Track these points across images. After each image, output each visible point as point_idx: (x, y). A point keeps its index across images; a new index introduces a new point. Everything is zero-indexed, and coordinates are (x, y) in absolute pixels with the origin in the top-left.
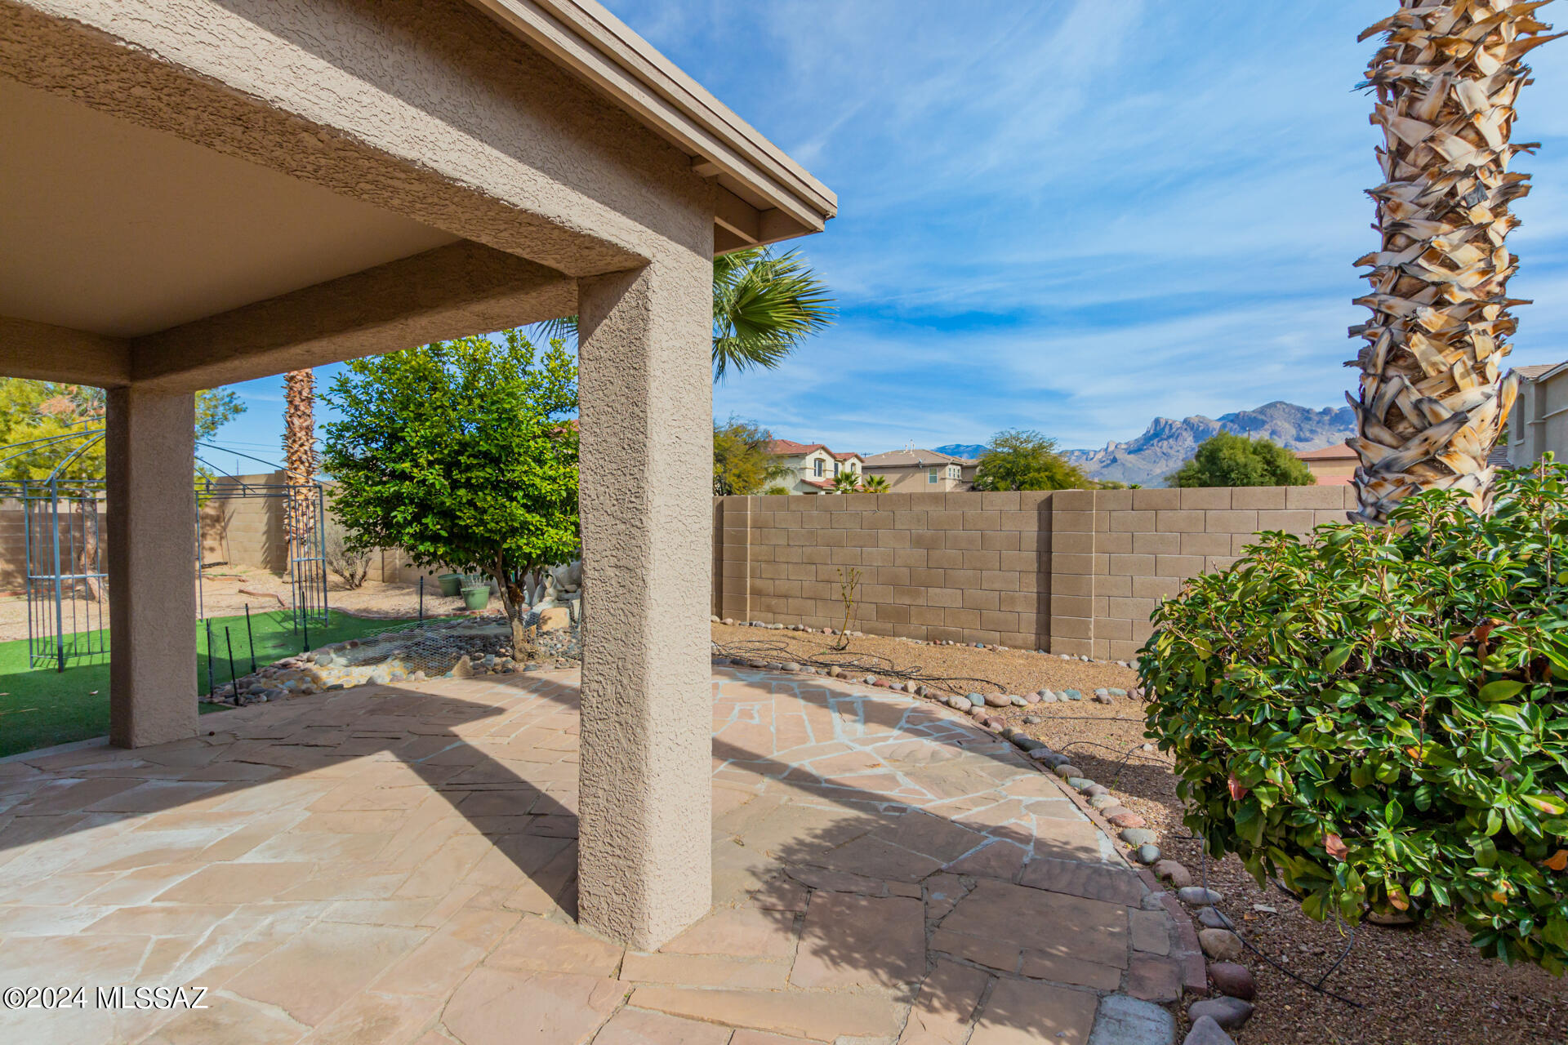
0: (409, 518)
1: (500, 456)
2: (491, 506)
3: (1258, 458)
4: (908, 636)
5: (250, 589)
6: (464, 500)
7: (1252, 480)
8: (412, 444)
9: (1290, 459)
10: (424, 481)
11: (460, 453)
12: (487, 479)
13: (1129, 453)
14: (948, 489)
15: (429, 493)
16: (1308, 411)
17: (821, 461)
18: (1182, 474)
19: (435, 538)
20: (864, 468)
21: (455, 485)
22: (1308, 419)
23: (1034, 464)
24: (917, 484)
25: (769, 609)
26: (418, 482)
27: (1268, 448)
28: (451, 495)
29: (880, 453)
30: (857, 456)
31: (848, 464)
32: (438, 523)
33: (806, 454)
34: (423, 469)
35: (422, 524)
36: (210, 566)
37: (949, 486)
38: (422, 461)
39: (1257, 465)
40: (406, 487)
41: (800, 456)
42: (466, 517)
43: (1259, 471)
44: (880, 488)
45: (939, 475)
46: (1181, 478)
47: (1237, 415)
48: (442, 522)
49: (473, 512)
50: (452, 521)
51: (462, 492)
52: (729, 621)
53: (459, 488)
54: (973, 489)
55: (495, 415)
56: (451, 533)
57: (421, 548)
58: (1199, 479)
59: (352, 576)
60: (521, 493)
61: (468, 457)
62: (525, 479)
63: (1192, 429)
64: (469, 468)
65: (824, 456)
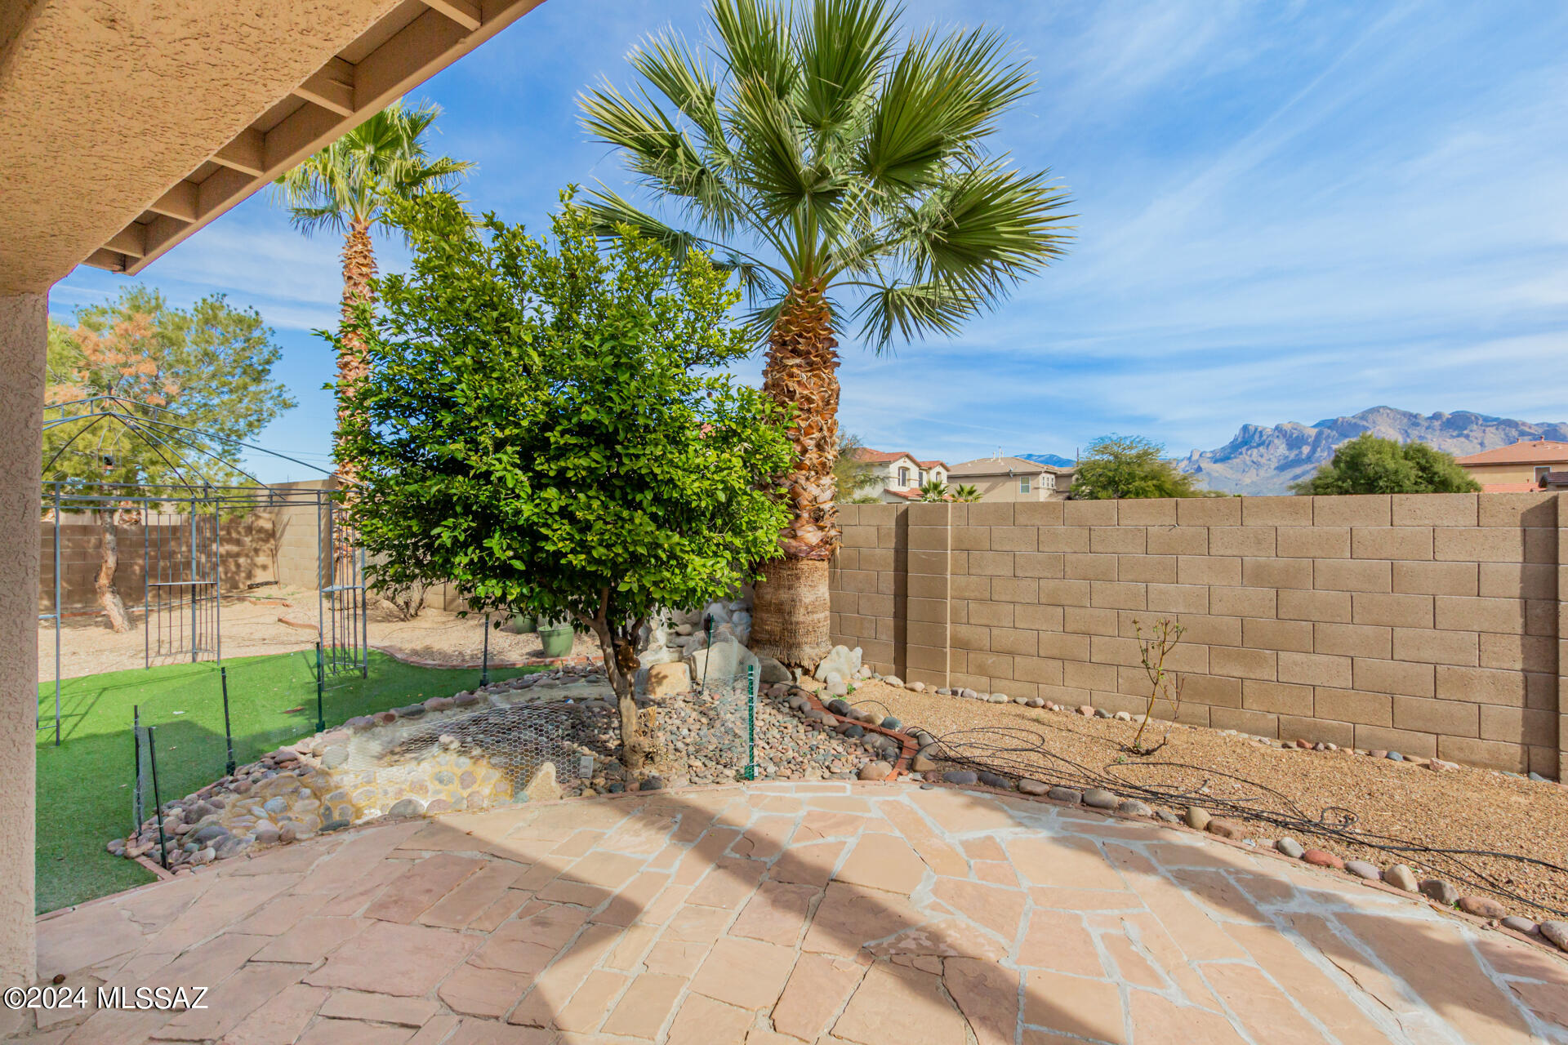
0: (462, 538)
1: (616, 430)
2: (599, 518)
3: (1411, 464)
4: (1240, 730)
5: (290, 617)
6: (555, 508)
7: (1405, 489)
8: (469, 410)
9: (1450, 465)
10: (487, 475)
11: (547, 427)
12: (589, 469)
13: (1215, 462)
14: (1042, 499)
15: (495, 495)
16: (1415, 416)
17: (905, 469)
18: (1318, 482)
19: (505, 572)
20: (949, 477)
21: (539, 482)
22: (1416, 425)
23: (1139, 472)
24: (1009, 493)
25: (982, 670)
26: (475, 477)
27: (1423, 452)
28: (531, 498)
29: (965, 461)
30: (942, 465)
31: (933, 473)
32: (509, 547)
33: (890, 462)
34: (486, 454)
35: (482, 549)
36: (258, 585)
37: (1043, 496)
38: (485, 440)
39: (1410, 471)
40: (460, 486)
41: (884, 464)
42: (557, 541)
43: (1413, 479)
44: (970, 498)
45: (1032, 484)
46: (1316, 487)
47: (1335, 422)
48: (515, 545)
49: (568, 528)
50: (533, 544)
51: (551, 493)
52: (919, 686)
53: (545, 486)
54: (1069, 498)
55: (609, 359)
56: (530, 564)
57: (481, 591)
58: (1340, 487)
59: (407, 604)
60: (649, 495)
61: (563, 434)
62: (657, 471)
63: (1285, 436)
64: (563, 451)
65: (909, 464)
